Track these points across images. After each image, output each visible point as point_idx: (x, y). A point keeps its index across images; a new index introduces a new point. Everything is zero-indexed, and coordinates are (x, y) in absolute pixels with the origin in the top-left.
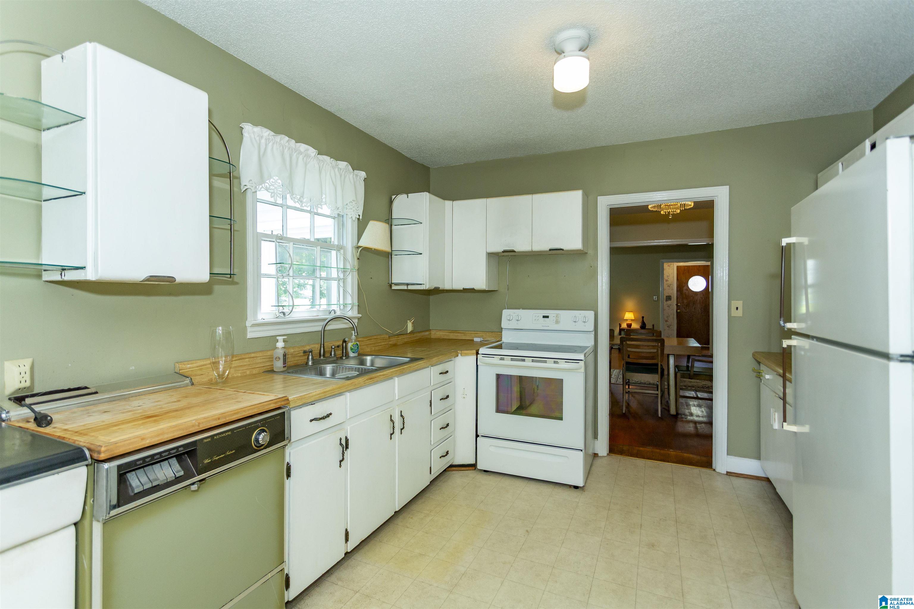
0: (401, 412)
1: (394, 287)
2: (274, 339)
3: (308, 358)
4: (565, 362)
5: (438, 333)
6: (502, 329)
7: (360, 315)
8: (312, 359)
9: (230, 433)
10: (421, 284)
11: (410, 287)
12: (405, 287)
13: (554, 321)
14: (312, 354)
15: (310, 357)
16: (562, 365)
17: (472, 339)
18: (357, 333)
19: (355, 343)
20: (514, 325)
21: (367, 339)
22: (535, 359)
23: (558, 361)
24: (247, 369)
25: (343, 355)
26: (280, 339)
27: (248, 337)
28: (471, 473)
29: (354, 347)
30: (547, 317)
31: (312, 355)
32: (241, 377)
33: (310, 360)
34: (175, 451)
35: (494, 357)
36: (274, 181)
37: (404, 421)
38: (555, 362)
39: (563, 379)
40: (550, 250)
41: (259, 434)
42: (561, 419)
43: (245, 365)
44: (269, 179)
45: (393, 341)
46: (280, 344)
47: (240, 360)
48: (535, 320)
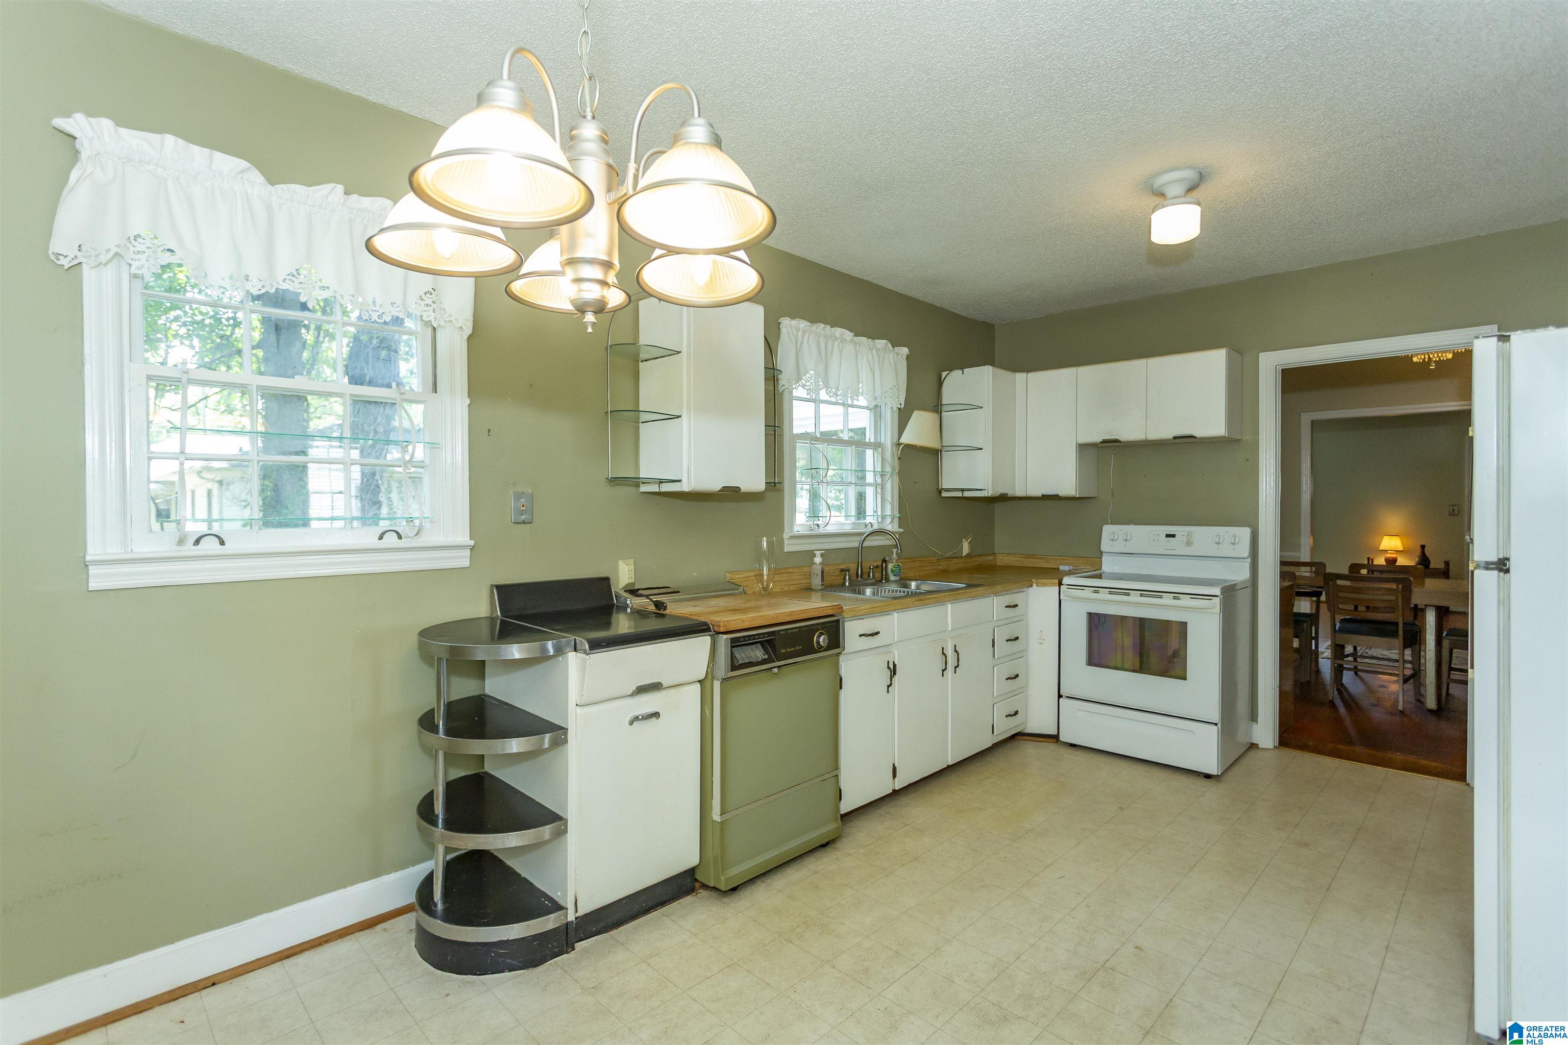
0: (955, 646)
1: (944, 494)
2: (812, 554)
3: (845, 578)
4: (1191, 597)
5: (1006, 558)
6: (1102, 552)
7: (902, 530)
8: (849, 579)
9: (798, 630)
10: (981, 490)
11: (966, 494)
12: (959, 494)
13: (1184, 542)
14: (849, 573)
15: (847, 577)
16: (1185, 601)
17: (1055, 567)
18: (901, 550)
19: (897, 564)
20: (1120, 547)
21: (911, 561)
22: (1143, 593)
23: (1179, 596)
24: (785, 585)
25: (882, 578)
26: (818, 553)
27: (785, 551)
28: (1051, 747)
29: (895, 568)
30: (1173, 536)
31: (849, 575)
32: (780, 592)
33: (847, 580)
34: (762, 636)
35: (1084, 589)
36: (809, 376)
37: (958, 658)
38: (1175, 598)
39: (1187, 623)
40: (1175, 438)
41: (819, 637)
42: (1185, 679)
44: (805, 375)
45: (943, 565)
46: (818, 560)
47: (783, 575)
48: (1154, 540)
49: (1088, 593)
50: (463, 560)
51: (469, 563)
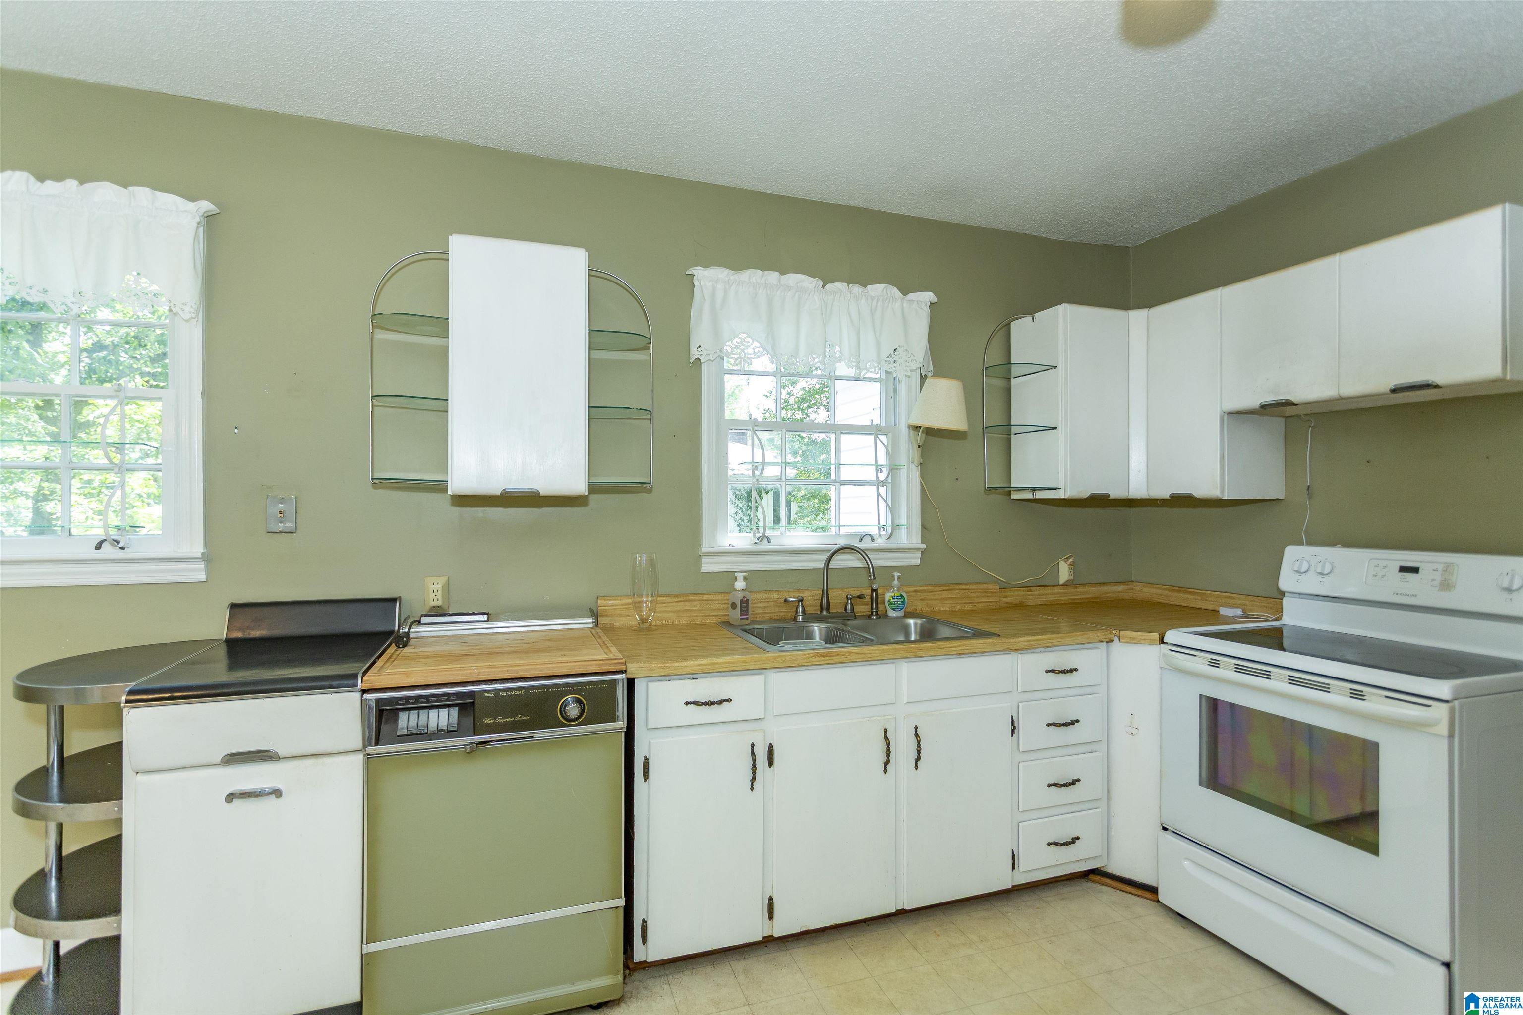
0: (914, 728)
1: (1015, 496)
2: (731, 576)
3: (797, 611)
4: (1387, 697)
5: (1145, 590)
6: (1282, 592)
7: (924, 546)
8: (804, 612)
9: (523, 692)
10: (1055, 489)
11: (1039, 495)
12: (1029, 495)
13: (1436, 582)
14: (802, 604)
15: (800, 609)
16: (1375, 704)
17: (1214, 608)
18: (874, 575)
19: (897, 594)
20: (1311, 584)
21: (941, 589)
22: (1297, 676)
23: (1362, 692)
24: (696, 616)
25: (872, 612)
26: (740, 576)
27: (702, 571)
29: (895, 600)
30: (1415, 570)
31: (803, 606)
32: (687, 625)
33: (800, 614)
34: (445, 698)
35: (1195, 656)
36: (739, 341)
37: (919, 746)
38: (1354, 694)
41: (567, 704)
42: (1376, 851)
43: (693, 610)
44: (731, 340)
45: (1013, 597)
46: (740, 584)
47: (687, 603)
48: (1375, 576)
49: (1199, 664)
50: (197, 573)
51: (205, 577)
